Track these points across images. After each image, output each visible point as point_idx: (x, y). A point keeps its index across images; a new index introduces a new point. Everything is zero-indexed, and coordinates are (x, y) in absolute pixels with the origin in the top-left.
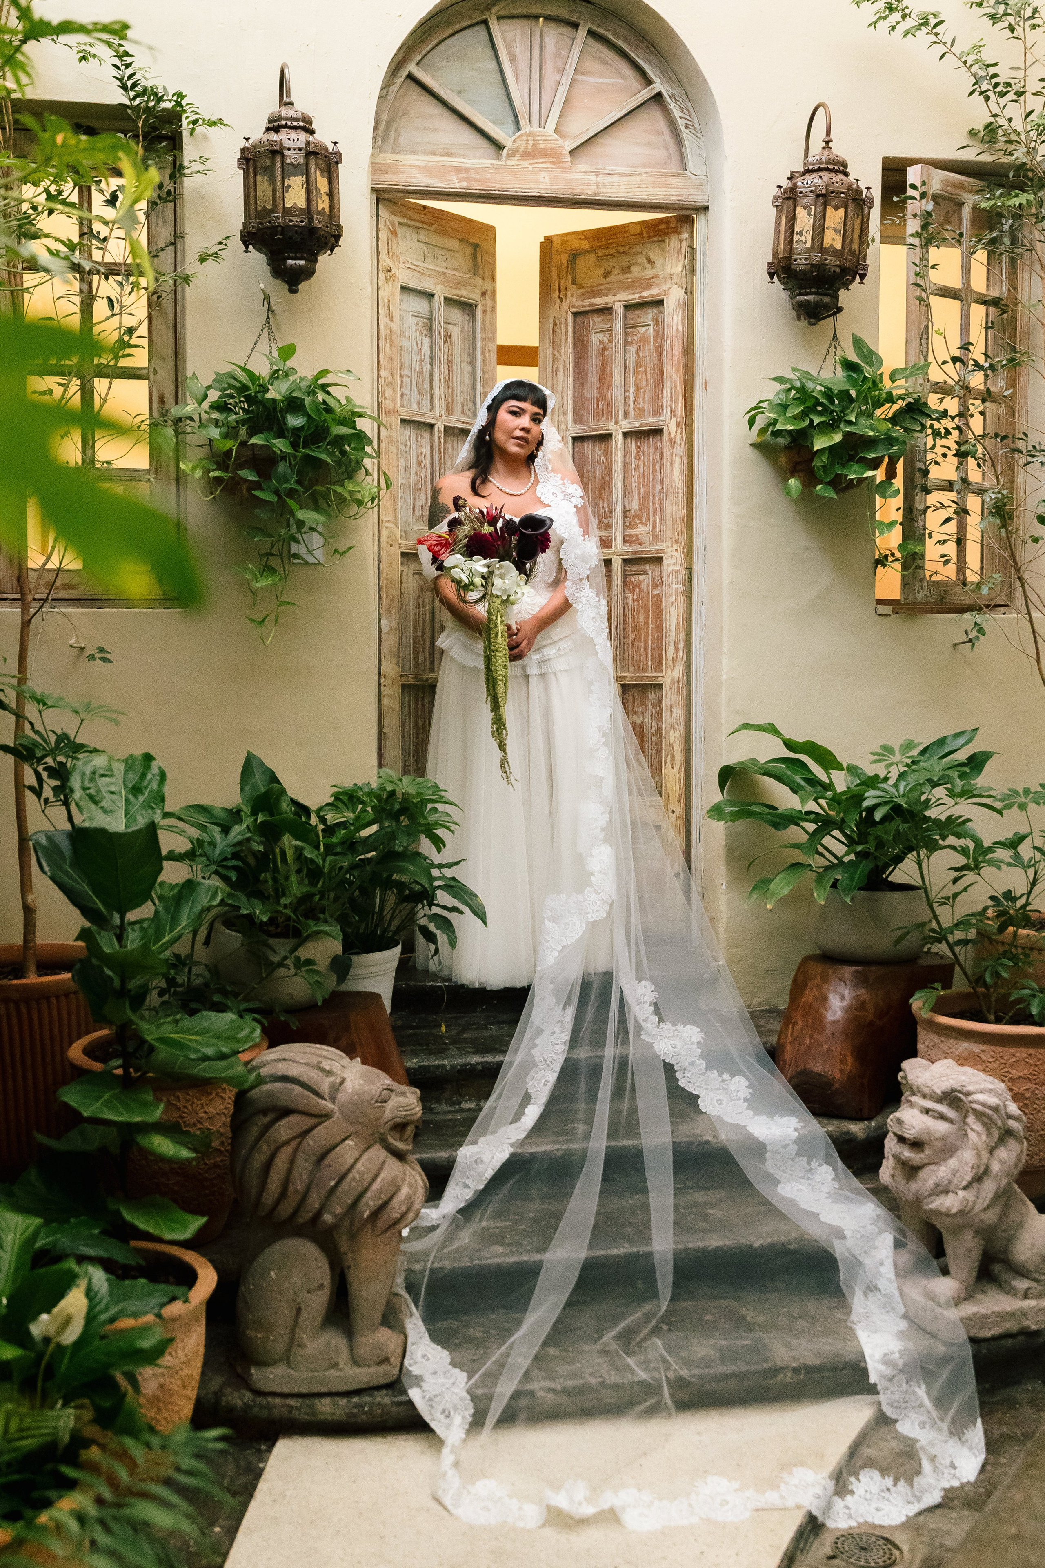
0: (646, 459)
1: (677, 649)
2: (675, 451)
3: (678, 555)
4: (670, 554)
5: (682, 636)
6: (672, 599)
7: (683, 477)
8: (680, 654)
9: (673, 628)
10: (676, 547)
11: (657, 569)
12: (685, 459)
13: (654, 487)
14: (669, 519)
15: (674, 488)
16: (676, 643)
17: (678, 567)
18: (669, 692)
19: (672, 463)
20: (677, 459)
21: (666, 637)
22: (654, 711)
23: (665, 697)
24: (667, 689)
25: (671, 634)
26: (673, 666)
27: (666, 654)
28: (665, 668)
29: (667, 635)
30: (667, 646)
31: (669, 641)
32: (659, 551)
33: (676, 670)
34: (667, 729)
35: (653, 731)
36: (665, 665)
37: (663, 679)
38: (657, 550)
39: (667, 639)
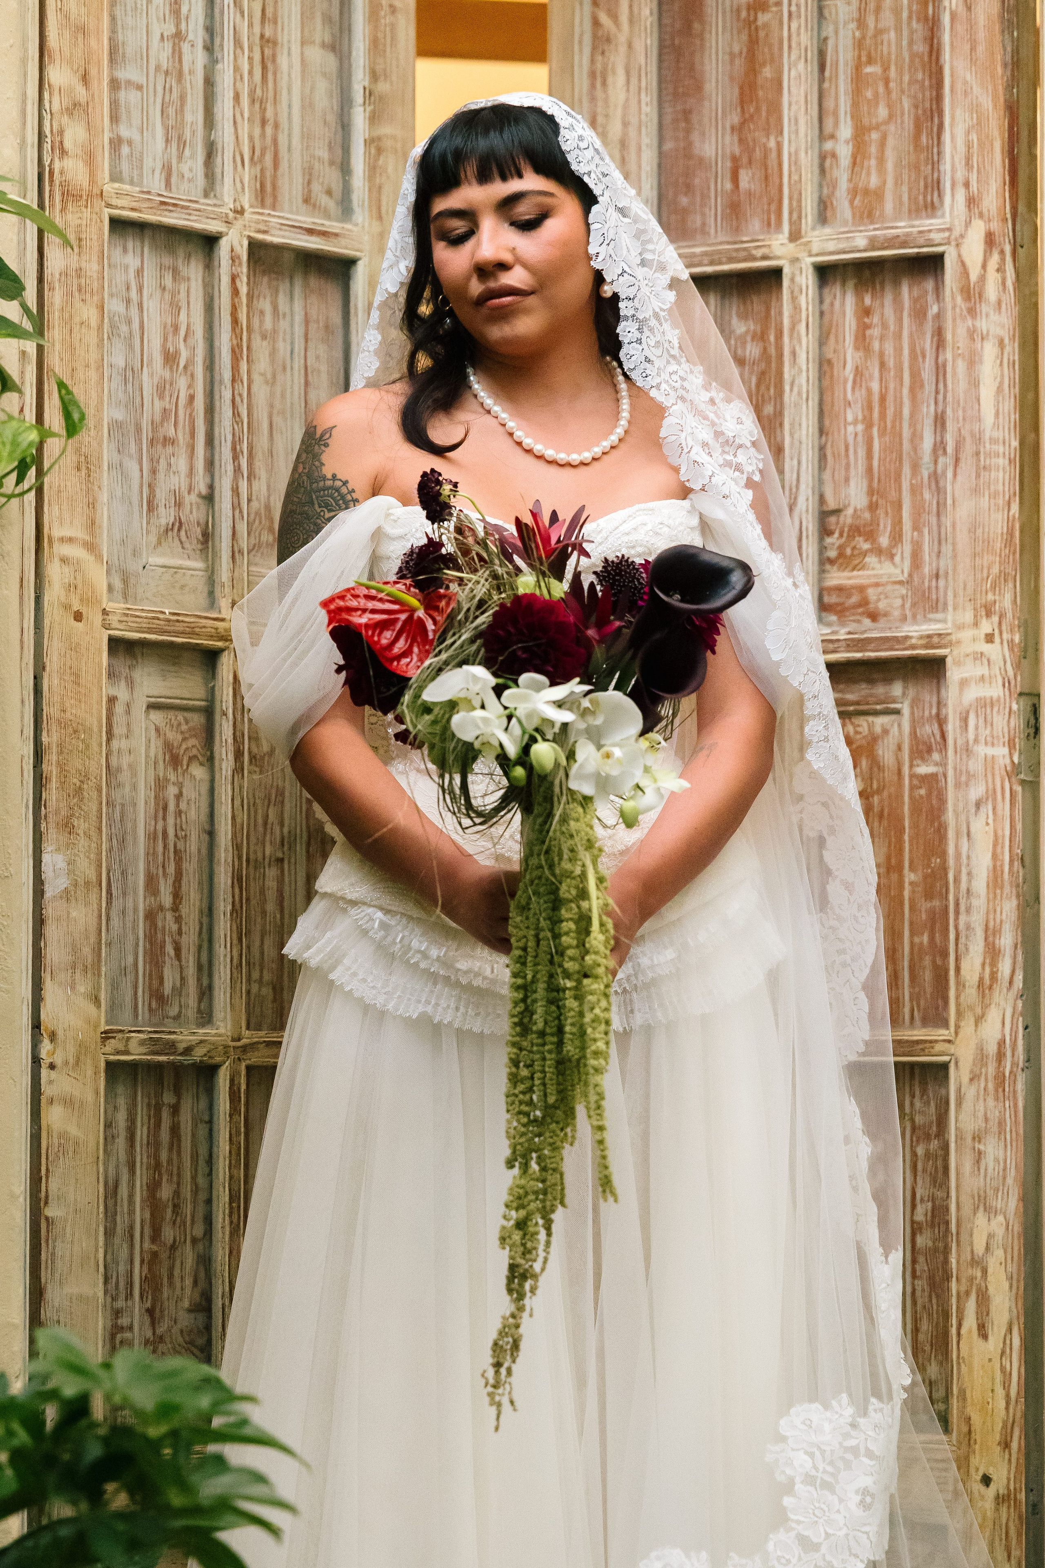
0: (890, 348)
1: (992, 953)
2: (982, 323)
3: (995, 649)
4: (968, 647)
5: (1007, 909)
6: (977, 791)
7: (1008, 405)
8: (1005, 967)
9: (980, 884)
10: (987, 624)
11: (929, 697)
12: (1013, 351)
13: (914, 437)
14: (963, 537)
15: (977, 440)
16: (991, 933)
17: (996, 691)
18: (970, 1093)
19: (974, 360)
20: (989, 350)
21: (957, 913)
22: (920, 1151)
23: (959, 1104)
24: (965, 1079)
25: (975, 902)
26: (985, 1007)
27: (958, 969)
28: (959, 1014)
29: (962, 908)
30: (962, 940)
31: (968, 927)
32: (936, 640)
33: (993, 1016)
34: (967, 1210)
35: (919, 1216)
36: (958, 1005)
37: (952, 1049)
38: (929, 636)
39: (963, 918)
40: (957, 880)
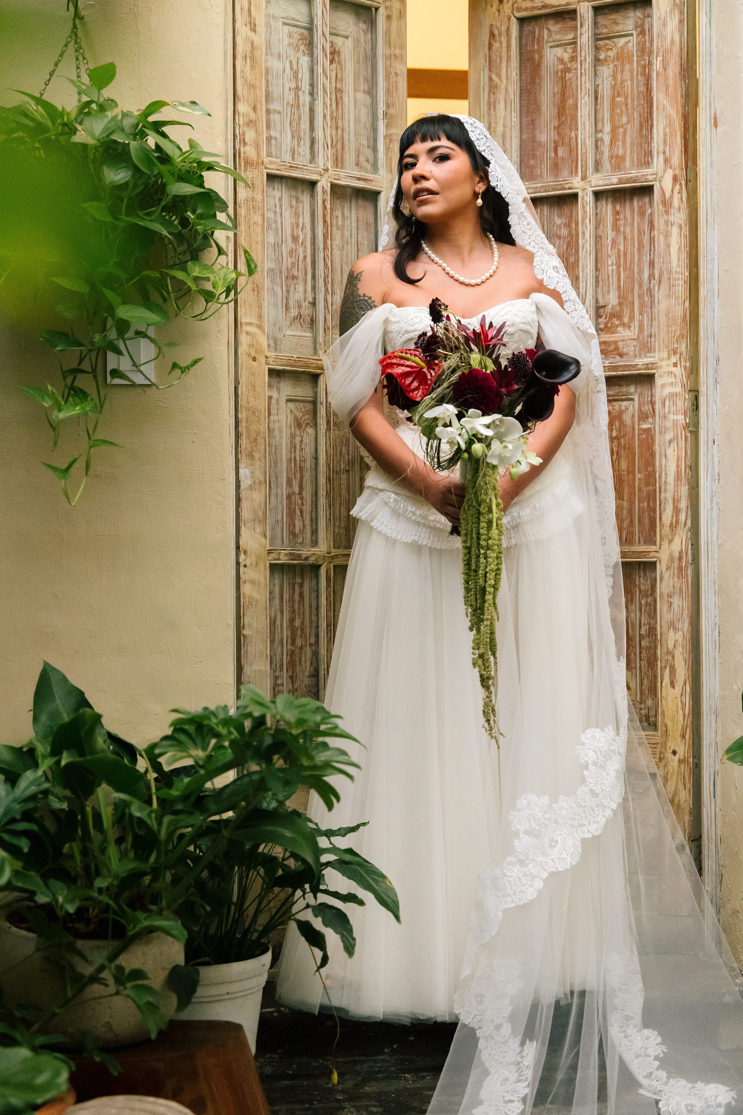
0: (628, 230)
1: (677, 511)
2: (672, 218)
3: (677, 371)
4: (665, 369)
5: (684, 490)
6: (669, 436)
7: (684, 256)
8: (682, 517)
9: (671, 479)
10: (674, 359)
11: (646, 392)
12: (686, 230)
13: (641, 271)
14: (663, 318)
15: (670, 272)
16: (676, 501)
17: (678, 389)
18: (666, 575)
19: (667, 235)
20: (675, 231)
21: (660, 492)
22: (643, 602)
23: (661, 581)
24: (664, 569)
25: (669, 487)
26: (673, 535)
27: (661, 518)
28: (661, 539)
29: (663, 490)
30: (663, 505)
31: (665, 499)
32: (650, 366)
33: (677, 540)
34: (665, 629)
35: (643, 632)
36: (661, 535)
37: (658, 555)
38: (647, 364)
39: (663, 495)
40: (660, 477)
